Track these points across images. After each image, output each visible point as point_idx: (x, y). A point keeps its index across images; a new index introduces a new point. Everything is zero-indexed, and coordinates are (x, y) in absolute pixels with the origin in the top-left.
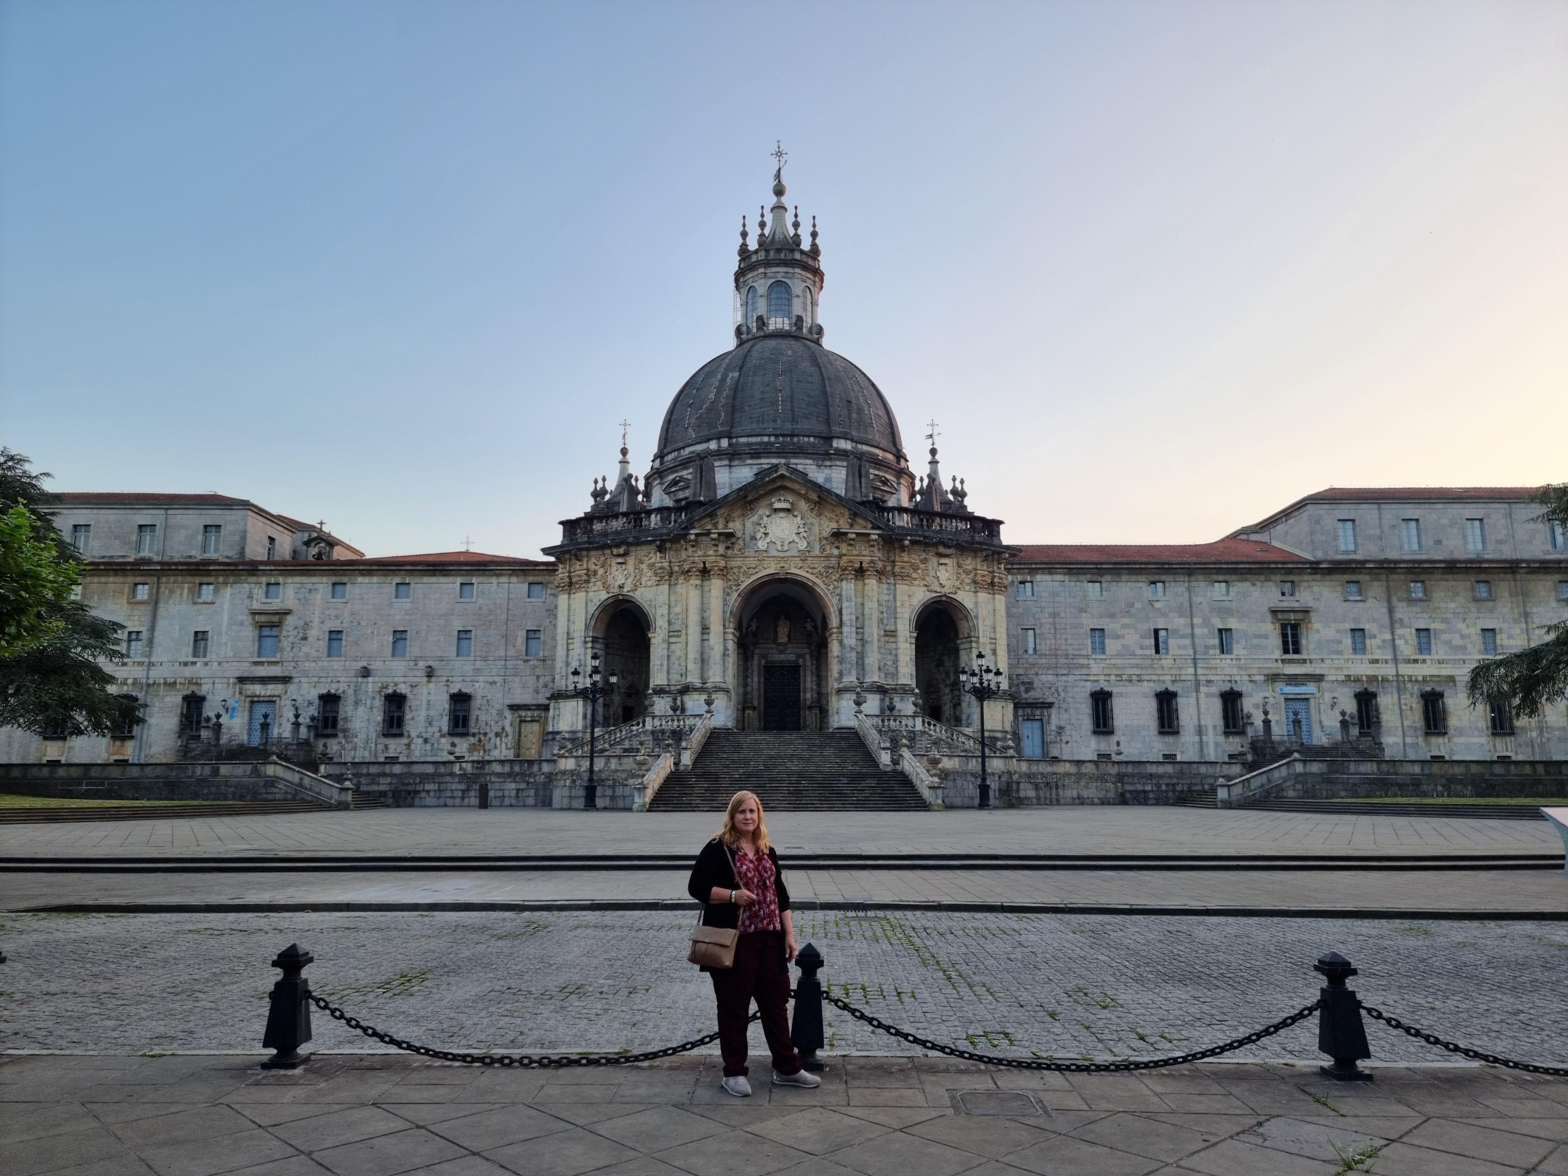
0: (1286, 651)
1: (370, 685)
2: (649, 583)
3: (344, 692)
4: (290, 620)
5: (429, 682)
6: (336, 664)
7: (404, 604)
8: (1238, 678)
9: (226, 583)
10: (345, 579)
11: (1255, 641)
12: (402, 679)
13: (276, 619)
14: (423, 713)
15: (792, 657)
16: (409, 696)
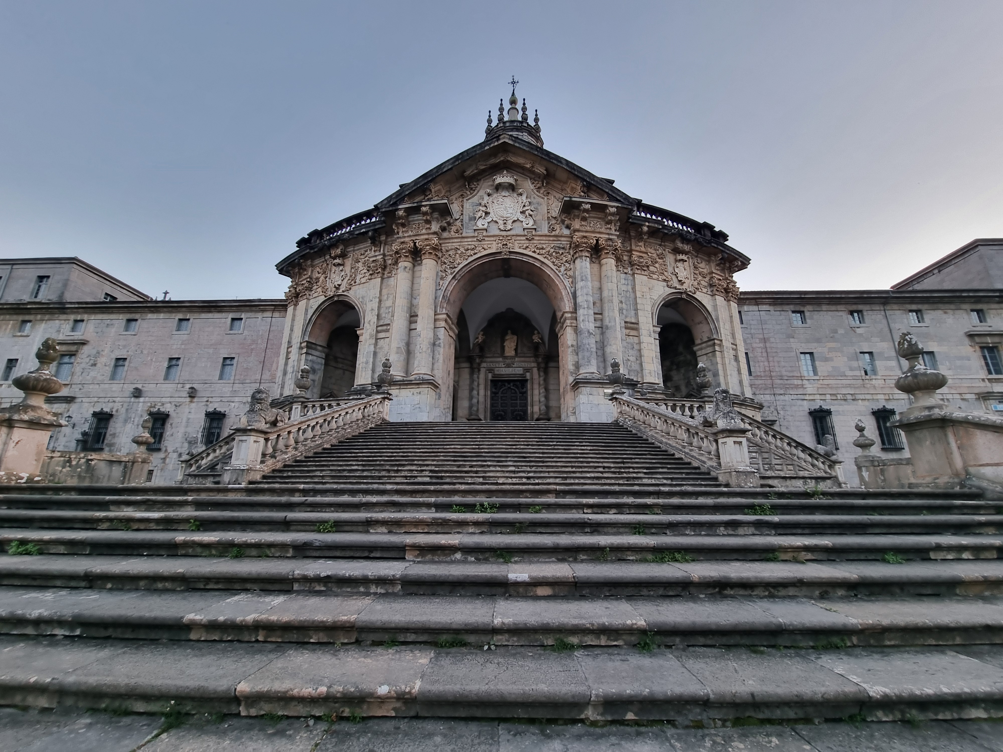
0: (989, 371)
1: (141, 404)
2: (363, 280)
3: (117, 411)
4: (86, 350)
5: (191, 402)
6: (116, 387)
7: (183, 335)
9: (42, 320)
10: (137, 316)
11: (958, 363)
12: (168, 400)
13: (73, 348)
14: (182, 430)
15: (520, 371)
16: (172, 414)
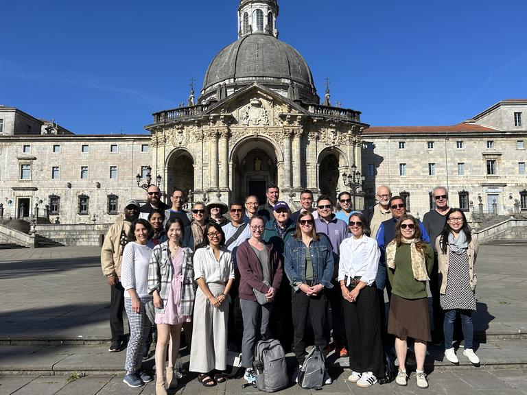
0: (489, 173)
1: (72, 191)
2: (193, 141)
3: (60, 194)
4: (36, 162)
5: (98, 189)
6: (56, 181)
7: (86, 154)
8: (466, 185)
9: (6, 146)
10: (59, 144)
11: (475, 169)
12: (86, 189)
13: (29, 161)
14: (96, 204)
15: (262, 177)
16: (90, 196)
